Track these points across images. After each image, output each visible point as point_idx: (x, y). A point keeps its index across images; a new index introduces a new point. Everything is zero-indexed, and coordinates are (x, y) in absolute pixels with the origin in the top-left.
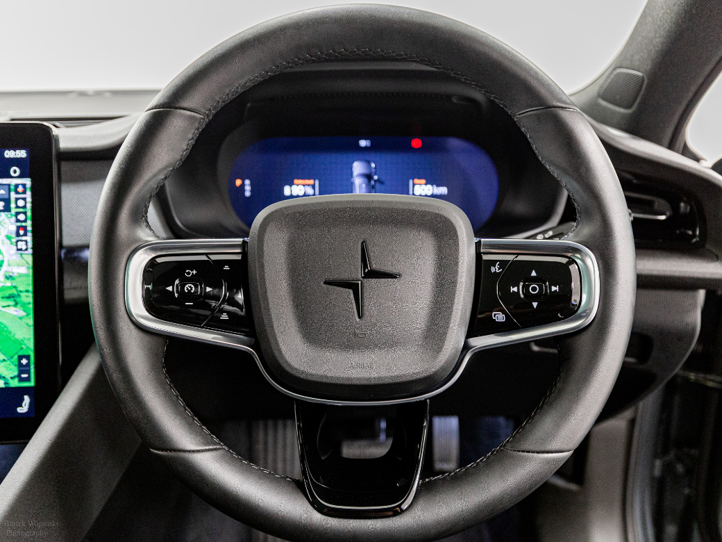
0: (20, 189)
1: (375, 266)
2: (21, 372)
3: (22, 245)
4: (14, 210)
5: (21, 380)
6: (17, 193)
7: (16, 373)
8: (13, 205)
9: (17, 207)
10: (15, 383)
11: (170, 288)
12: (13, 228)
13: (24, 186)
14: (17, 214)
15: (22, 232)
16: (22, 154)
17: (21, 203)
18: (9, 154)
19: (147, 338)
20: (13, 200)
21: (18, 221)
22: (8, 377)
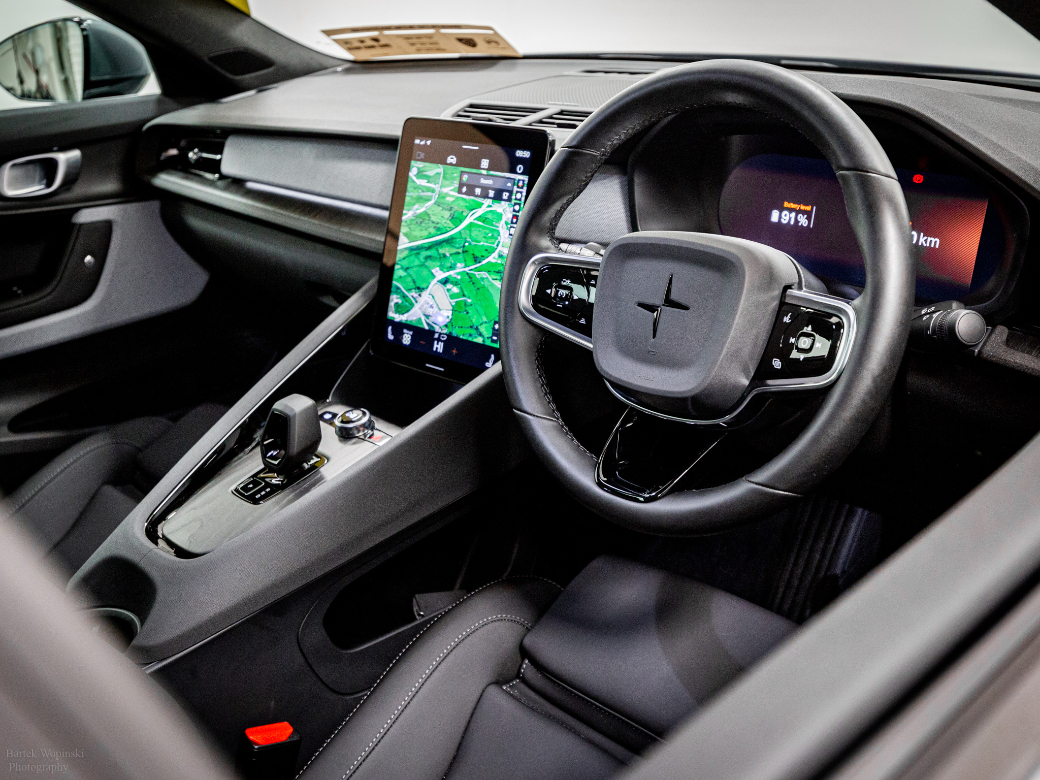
0: (521, 184)
1: (674, 296)
2: (494, 334)
3: (512, 231)
4: (513, 201)
5: (493, 341)
6: (518, 187)
7: (490, 335)
8: (513, 197)
9: (516, 199)
10: (488, 343)
11: (549, 291)
12: (511, 216)
13: (523, 181)
14: (515, 204)
15: (515, 220)
16: (526, 154)
17: (519, 195)
18: (520, 153)
19: (530, 328)
20: (515, 192)
21: (514, 211)
22: (486, 336)
